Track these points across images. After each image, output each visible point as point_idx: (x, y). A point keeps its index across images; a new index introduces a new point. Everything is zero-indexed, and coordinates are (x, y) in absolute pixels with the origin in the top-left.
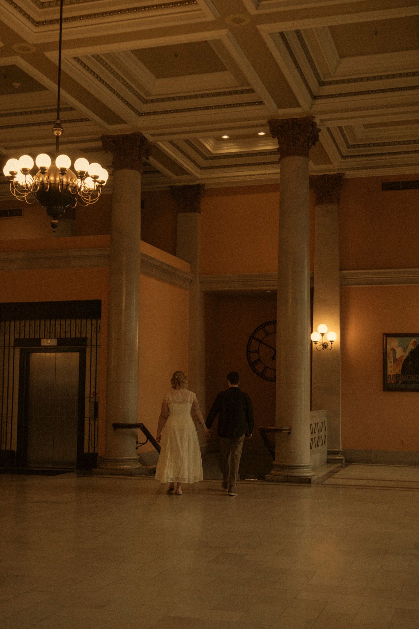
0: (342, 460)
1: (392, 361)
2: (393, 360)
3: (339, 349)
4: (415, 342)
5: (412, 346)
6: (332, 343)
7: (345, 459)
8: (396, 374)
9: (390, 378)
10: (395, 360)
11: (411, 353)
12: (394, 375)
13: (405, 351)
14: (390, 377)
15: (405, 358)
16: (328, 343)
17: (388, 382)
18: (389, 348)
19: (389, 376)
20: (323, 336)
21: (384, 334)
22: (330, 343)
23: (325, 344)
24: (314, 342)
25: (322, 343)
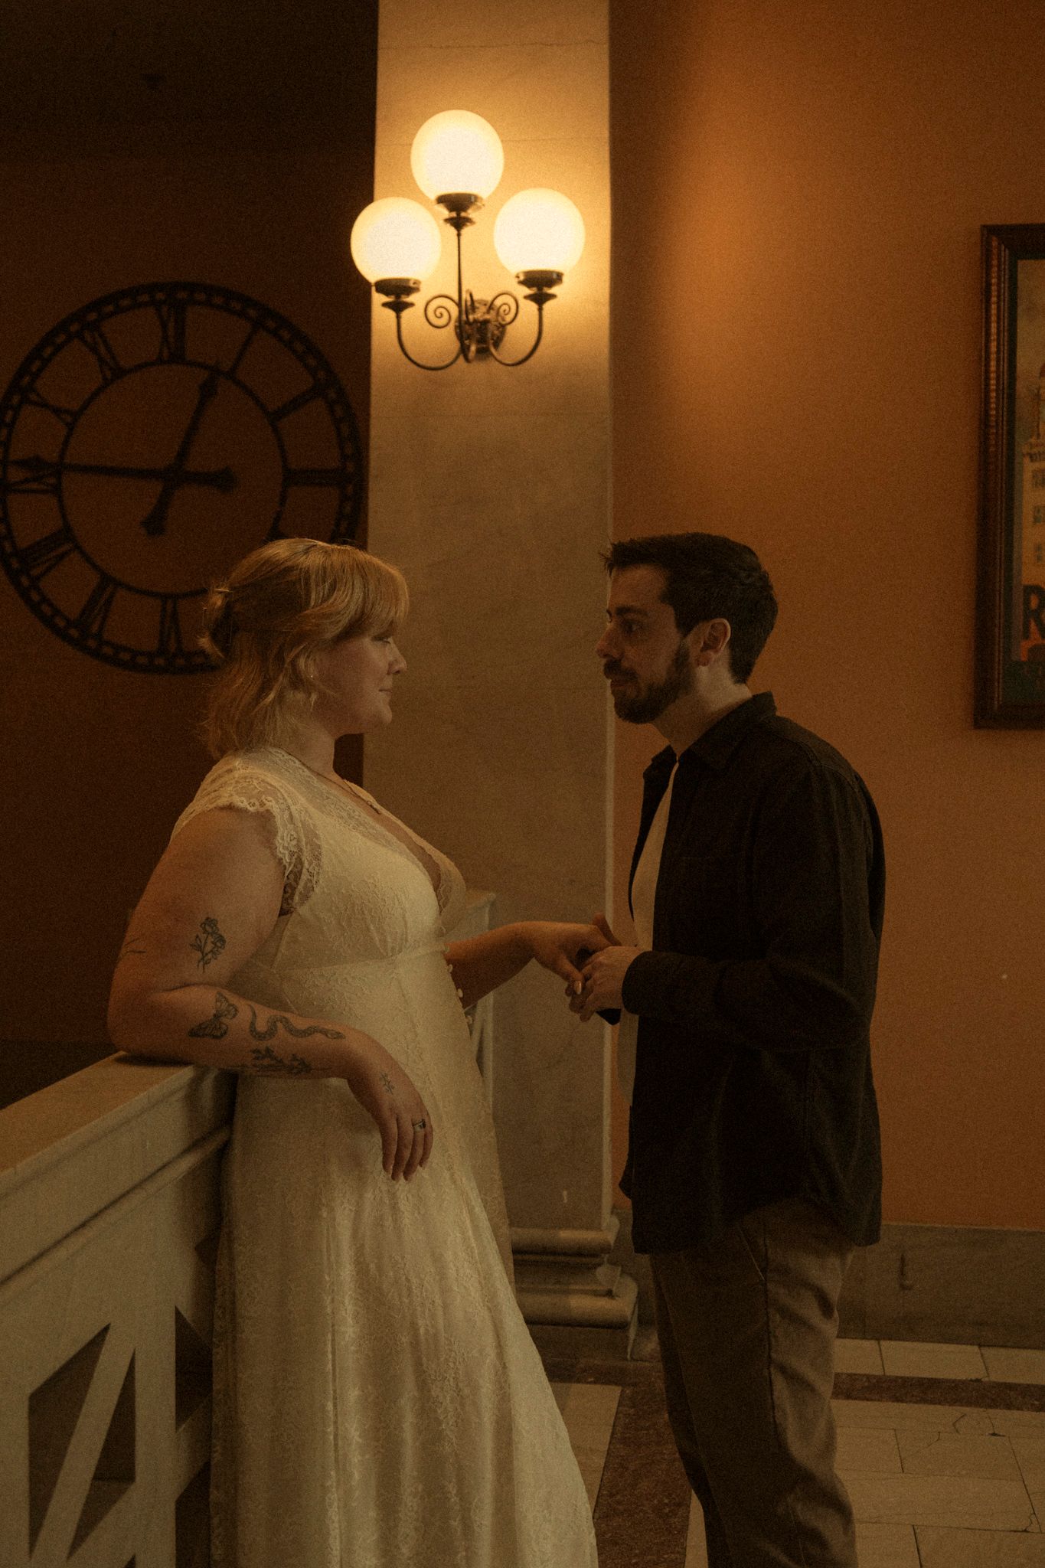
0: (622, 1326)
6: (540, 299)
14: (1034, 604)
16: (498, 302)
17: (1022, 650)
19: (1027, 602)
20: (458, 223)
21: (990, 231)
22: (526, 297)
23: (483, 309)
24: (384, 286)
25: (459, 304)
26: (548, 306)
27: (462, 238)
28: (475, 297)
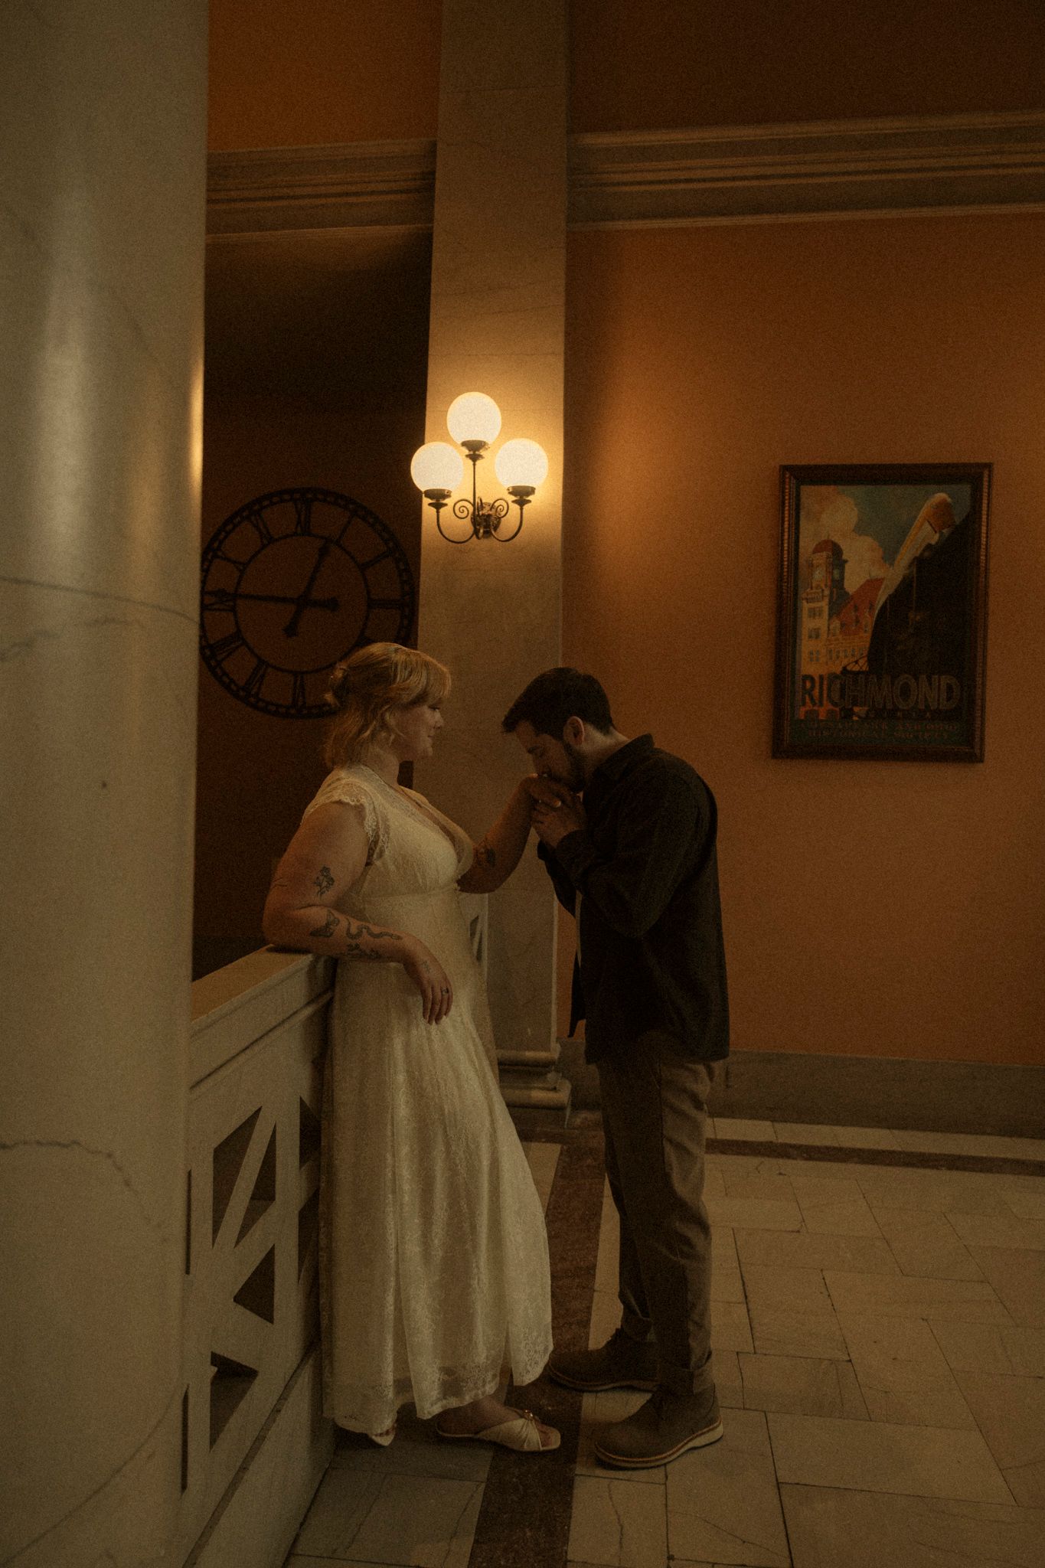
0: (559, 1108)
1: (824, 604)
2: (830, 602)
3: (559, 540)
4: (944, 509)
5: (927, 527)
6: (522, 503)
7: (574, 1092)
8: (838, 672)
9: (810, 692)
10: (840, 600)
11: (919, 562)
12: (833, 677)
13: (889, 556)
14: (808, 685)
15: (891, 591)
16: (496, 504)
17: (801, 713)
18: (807, 543)
19: (804, 683)
20: (474, 457)
21: (785, 468)
22: (513, 502)
23: (488, 508)
24: (430, 494)
25: (474, 505)
26: (526, 507)
27: (477, 467)
28: (484, 501)
